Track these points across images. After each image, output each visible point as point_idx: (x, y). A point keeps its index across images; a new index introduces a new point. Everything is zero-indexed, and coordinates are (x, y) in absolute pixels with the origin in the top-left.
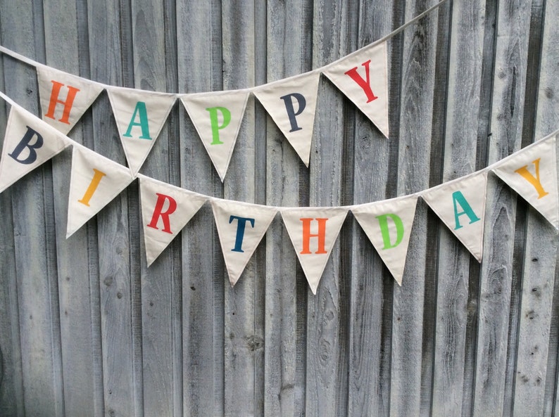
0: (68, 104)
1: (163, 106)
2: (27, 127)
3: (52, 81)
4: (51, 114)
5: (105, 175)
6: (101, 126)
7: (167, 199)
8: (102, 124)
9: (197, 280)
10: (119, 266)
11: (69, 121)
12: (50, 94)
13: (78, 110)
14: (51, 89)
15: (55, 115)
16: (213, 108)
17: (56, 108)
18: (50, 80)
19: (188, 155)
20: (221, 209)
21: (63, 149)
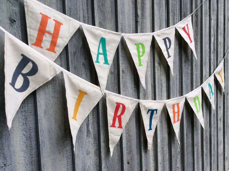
0: (55, 35)
1: (114, 41)
2: (22, 55)
3: (41, 13)
4: (38, 43)
5: (86, 94)
6: (74, 55)
7: (121, 106)
8: (75, 53)
9: (130, 156)
10: (88, 164)
11: (55, 50)
12: (39, 25)
13: (63, 41)
14: (40, 20)
15: (42, 45)
16: (137, 44)
17: (44, 38)
18: (39, 12)
19: (124, 75)
20: (144, 106)
21: (55, 75)
